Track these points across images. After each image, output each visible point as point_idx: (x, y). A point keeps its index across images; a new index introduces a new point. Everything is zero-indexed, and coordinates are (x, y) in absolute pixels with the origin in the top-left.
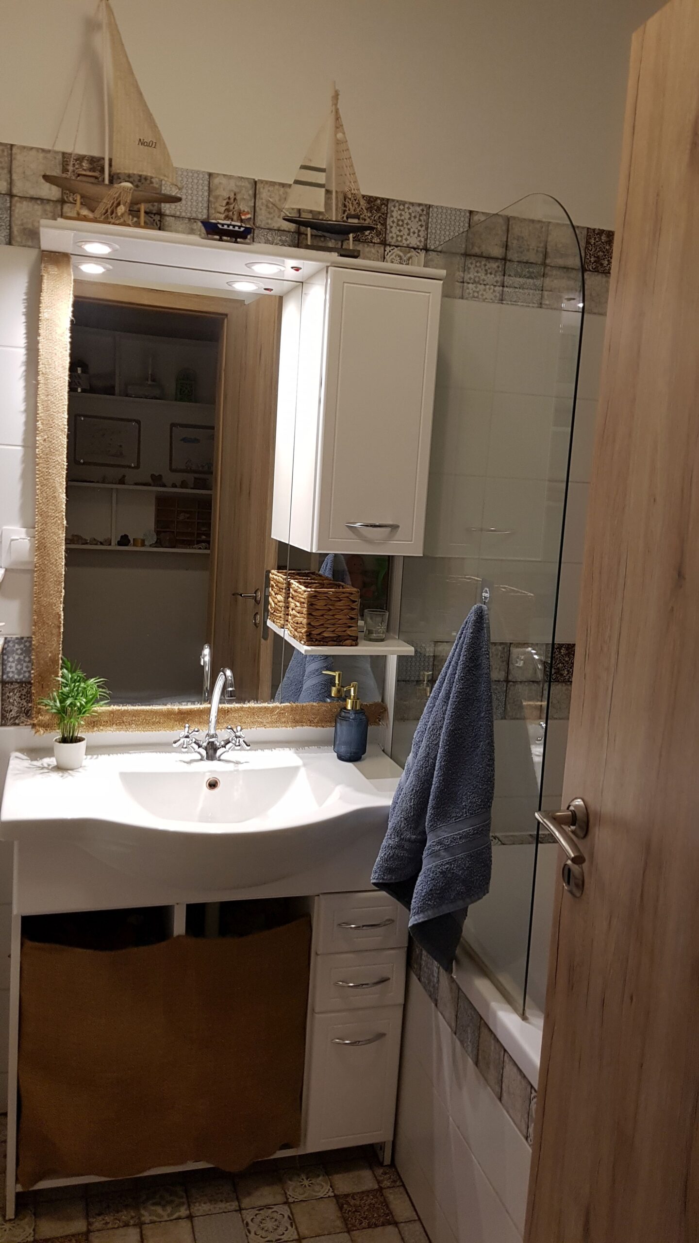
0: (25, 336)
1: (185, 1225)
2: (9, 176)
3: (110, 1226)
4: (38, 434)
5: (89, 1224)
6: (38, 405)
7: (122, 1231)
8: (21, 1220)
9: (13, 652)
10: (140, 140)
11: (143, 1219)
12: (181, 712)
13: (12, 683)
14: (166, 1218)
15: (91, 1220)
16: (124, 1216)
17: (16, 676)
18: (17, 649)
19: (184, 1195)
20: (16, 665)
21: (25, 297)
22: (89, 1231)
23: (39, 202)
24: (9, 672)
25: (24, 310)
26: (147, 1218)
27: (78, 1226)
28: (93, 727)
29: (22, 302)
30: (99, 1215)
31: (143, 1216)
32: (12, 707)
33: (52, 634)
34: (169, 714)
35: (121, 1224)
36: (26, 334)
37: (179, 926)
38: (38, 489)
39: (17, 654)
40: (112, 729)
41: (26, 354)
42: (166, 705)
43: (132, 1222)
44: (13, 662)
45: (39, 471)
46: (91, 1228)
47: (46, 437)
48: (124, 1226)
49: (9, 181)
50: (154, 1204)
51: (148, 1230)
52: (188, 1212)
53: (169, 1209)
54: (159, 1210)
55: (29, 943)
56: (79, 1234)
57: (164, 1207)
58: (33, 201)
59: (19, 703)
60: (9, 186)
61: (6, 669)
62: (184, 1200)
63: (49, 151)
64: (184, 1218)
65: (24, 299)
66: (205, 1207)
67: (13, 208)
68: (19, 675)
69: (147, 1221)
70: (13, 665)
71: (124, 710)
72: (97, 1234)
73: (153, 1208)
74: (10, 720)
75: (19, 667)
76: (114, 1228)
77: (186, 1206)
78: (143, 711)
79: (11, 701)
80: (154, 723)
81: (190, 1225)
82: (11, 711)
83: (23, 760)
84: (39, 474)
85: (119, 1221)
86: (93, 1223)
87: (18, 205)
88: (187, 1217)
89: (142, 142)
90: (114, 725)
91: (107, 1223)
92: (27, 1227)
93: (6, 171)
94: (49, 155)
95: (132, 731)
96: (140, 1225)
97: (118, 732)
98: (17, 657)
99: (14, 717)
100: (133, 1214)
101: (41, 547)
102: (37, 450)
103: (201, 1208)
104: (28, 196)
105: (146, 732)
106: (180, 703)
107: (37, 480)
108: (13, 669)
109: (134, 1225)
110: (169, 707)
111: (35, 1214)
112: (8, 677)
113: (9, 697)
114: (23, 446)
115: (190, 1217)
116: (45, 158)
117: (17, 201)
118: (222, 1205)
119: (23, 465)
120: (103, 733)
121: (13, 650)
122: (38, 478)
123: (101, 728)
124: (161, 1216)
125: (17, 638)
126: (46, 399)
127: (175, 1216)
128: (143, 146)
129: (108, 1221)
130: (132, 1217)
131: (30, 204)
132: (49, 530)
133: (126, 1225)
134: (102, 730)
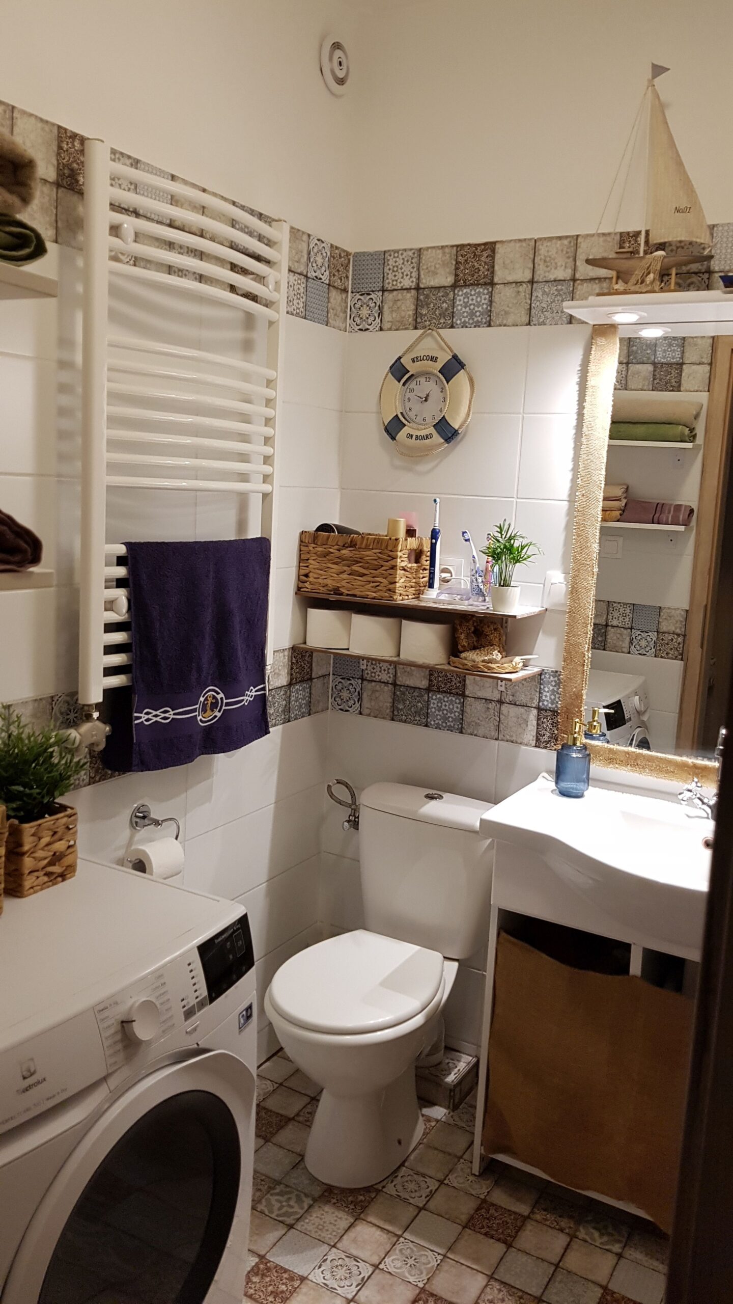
0: (577, 403)
1: (611, 1260)
2: (574, 263)
3: (548, 1223)
4: (578, 490)
5: (532, 1212)
6: (580, 463)
7: (555, 1232)
8: (484, 1180)
9: (549, 683)
10: (676, 208)
11: (578, 1233)
12: (695, 766)
13: (546, 710)
14: (597, 1244)
15: (536, 1210)
16: (564, 1223)
17: (550, 705)
18: (552, 681)
19: (626, 1235)
20: (551, 695)
21: (580, 368)
22: (528, 1217)
23: (597, 281)
24: (544, 700)
25: (578, 380)
26: (582, 1234)
27: (523, 1209)
28: (610, 763)
29: (577, 372)
30: (545, 1210)
31: (580, 1232)
32: (545, 732)
33: (577, 671)
34: (683, 766)
35: (557, 1227)
36: (578, 401)
37: (636, 967)
38: (575, 539)
39: (552, 685)
40: (626, 769)
41: (577, 419)
42: (681, 756)
43: (567, 1231)
44: (548, 692)
45: (576, 523)
46: (532, 1216)
47: (584, 492)
48: (559, 1230)
49: (573, 267)
50: (594, 1228)
51: (576, 1244)
52: (620, 1251)
53: (605, 1239)
54: (596, 1234)
55: (503, 934)
56: (519, 1215)
57: (602, 1235)
58: (592, 282)
59: (551, 729)
60: (573, 272)
61: (542, 697)
62: (624, 1240)
63: (609, 234)
64: (614, 1253)
65: (579, 371)
66: (638, 1255)
67: (575, 291)
68: (552, 704)
69: (580, 1237)
70: (548, 694)
71: (639, 754)
72: (534, 1223)
73: (593, 1231)
74: (543, 743)
75: (553, 697)
76: (550, 1227)
77: (622, 1245)
78: (657, 757)
79: (545, 726)
80: (667, 772)
81: (615, 1261)
82: (544, 735)
83: (548, 780)
84: (576, 526)
85: (558, 1224)
86: (535, 1213)
87: (580, 287)
88: (617, 1254)
89: (678, 210)
90: (629, 766)
91: (546, 1220)
92: (484, 1187)
93: (571, 259)
94: (609, 239)
95: (645, 775)
96: (573, 1237)
97: (631, 773)
98: (551, 688)
99: (546, 741)
100: (572, 1226)
101: (574, 591)
102: (576, 504)
103: (634, 1254)
104: (589, 278)
105: (659, 779)
106: (696, 757)
107: (574, 531)
108: (548, 698)
109: (568, 1234)
110: (684, 759)
111: (496, 1181)
112: (543, 704)
113: (543, 723)
114: (568, 501)
115: (620, 1256)
116: (605, 241)
117: (579, 284)
118: (656, 1264)
119: (568, 518)
120: (618, 771)
121: (548, 681)
122: (575, 529)
123: (617, 766)
124: (594, 1240)
125: (552, 671)
126: (587, 458)
127: (607, 1247)
128: (679, 213)
129: (548, 1219)
130: (570, 1228)
131: (590, 285)
132: (581, 577)
133: (562, 1230)
134: (617, 768)
